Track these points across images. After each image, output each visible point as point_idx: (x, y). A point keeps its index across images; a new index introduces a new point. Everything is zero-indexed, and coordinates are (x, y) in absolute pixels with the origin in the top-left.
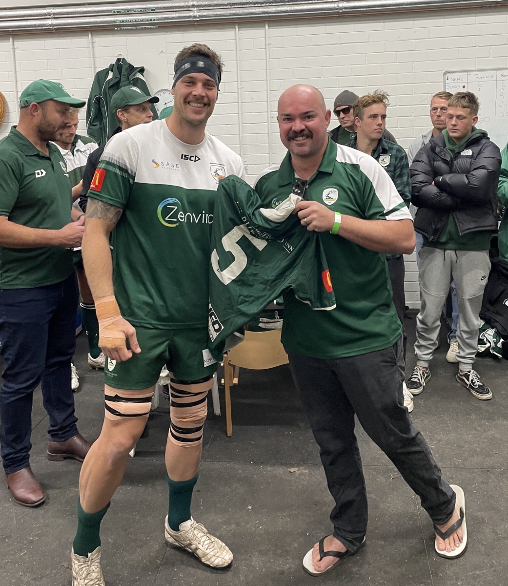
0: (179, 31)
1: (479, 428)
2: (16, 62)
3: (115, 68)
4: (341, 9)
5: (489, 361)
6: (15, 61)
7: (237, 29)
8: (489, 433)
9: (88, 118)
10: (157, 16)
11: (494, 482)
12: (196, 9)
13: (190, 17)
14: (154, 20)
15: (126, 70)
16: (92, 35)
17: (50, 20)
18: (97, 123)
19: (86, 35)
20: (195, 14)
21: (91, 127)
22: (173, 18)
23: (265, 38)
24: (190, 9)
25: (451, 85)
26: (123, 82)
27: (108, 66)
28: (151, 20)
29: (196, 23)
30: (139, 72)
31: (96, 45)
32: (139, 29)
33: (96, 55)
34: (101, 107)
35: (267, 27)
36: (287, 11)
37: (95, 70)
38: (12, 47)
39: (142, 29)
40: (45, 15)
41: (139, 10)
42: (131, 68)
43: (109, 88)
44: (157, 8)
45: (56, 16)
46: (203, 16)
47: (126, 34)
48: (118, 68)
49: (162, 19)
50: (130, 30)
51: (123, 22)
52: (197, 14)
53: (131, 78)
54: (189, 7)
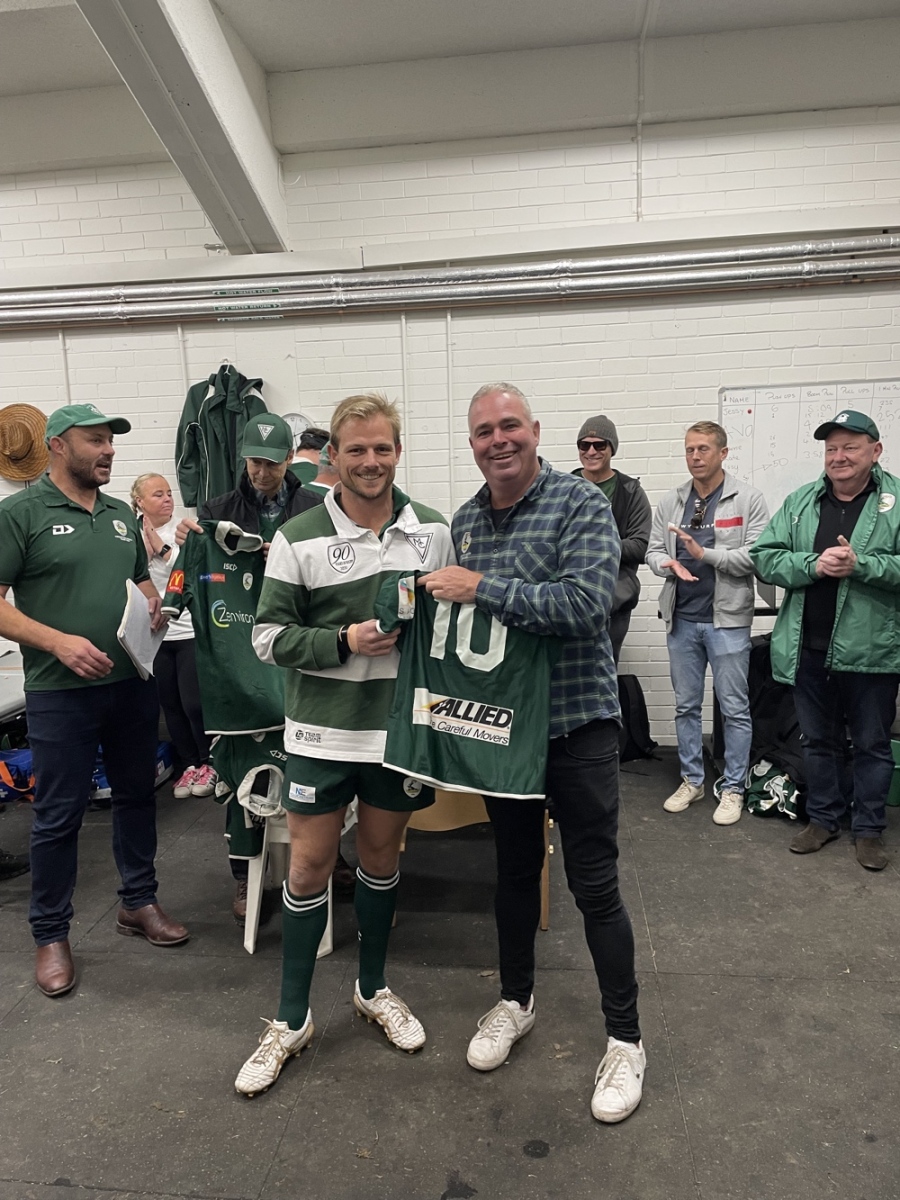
0: (315, 323)
1: (758, 919)
2: (70, 371)
3: (218, 381)
4: (564, 289)
5: (775, 824)
6: (67, 369)
7: (404, 320)
8: (774, 927)
9: (177, 457)
10: (281, 301)
11: (779, 996)
12: (341, 289)
13: (332, 301)
14: (278, 306)
15: (235, 383)
16: (183, 330)
17: (120, 305)
18: (192, 465)
19: (173, 330)
20: (339, 297)
21: (184, 471)
22: (306, 303)
23: (447, 334)
24: (333, 289)
25: (729, 408)
26: (231, 401)
27: (207, 377)
28: (272, 306)
29: (341, 312)
30: (254, 386)
31: (189, 344)
32: (254, 320)
33: (189, 361)
34: (197, 440)
35: (449, 317)
36: (480, 294)
37: (188, 384)
38: (62, 347)
39: (259, 320)
40: (112, 297)
41: (254, 291)
42: (243, 381)
43: (210, 411)
44: (281, 288)
45: (129, 300)
46: (352, 301)
47: (235, 327)
48: (222, 381)
49: (289, 304)
50: (239, 321)
51: (230, 308)
52: (343, 297)
53: (243, 395)
54: (331, 286)
